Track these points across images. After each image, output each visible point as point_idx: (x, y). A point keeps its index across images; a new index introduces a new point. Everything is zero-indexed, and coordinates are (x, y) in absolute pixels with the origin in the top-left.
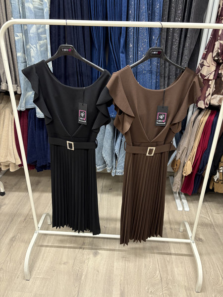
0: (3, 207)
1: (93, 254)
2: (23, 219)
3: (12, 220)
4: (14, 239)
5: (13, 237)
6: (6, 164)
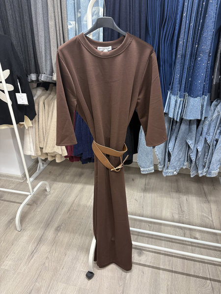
2: (67, 209)
3: (57, 209)
5: (58, 227)
6: (53, 155)
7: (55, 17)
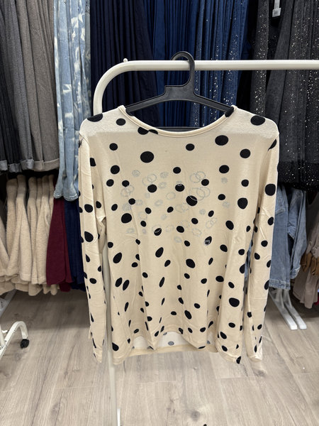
0: (23, 358)
1: (191, 417)
2: (62, 373)
3: (45, 377)
4: (57, 409)
5: (55, 406)
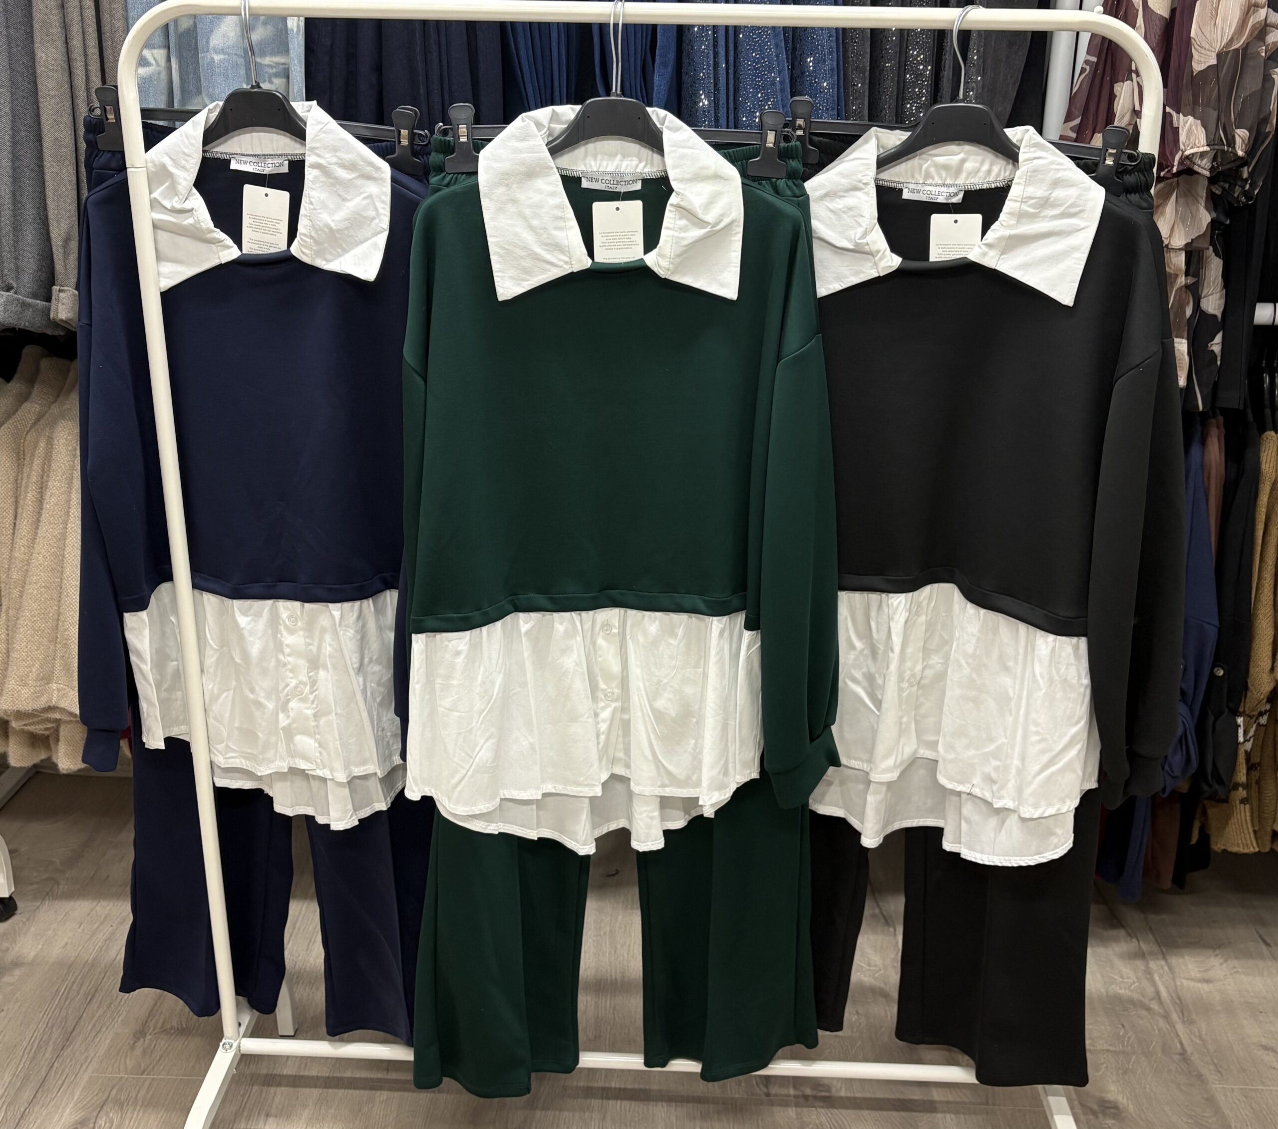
0: (10, 977)
3: (68, 1040)
6: (37, 730)
7: (65, 27)
